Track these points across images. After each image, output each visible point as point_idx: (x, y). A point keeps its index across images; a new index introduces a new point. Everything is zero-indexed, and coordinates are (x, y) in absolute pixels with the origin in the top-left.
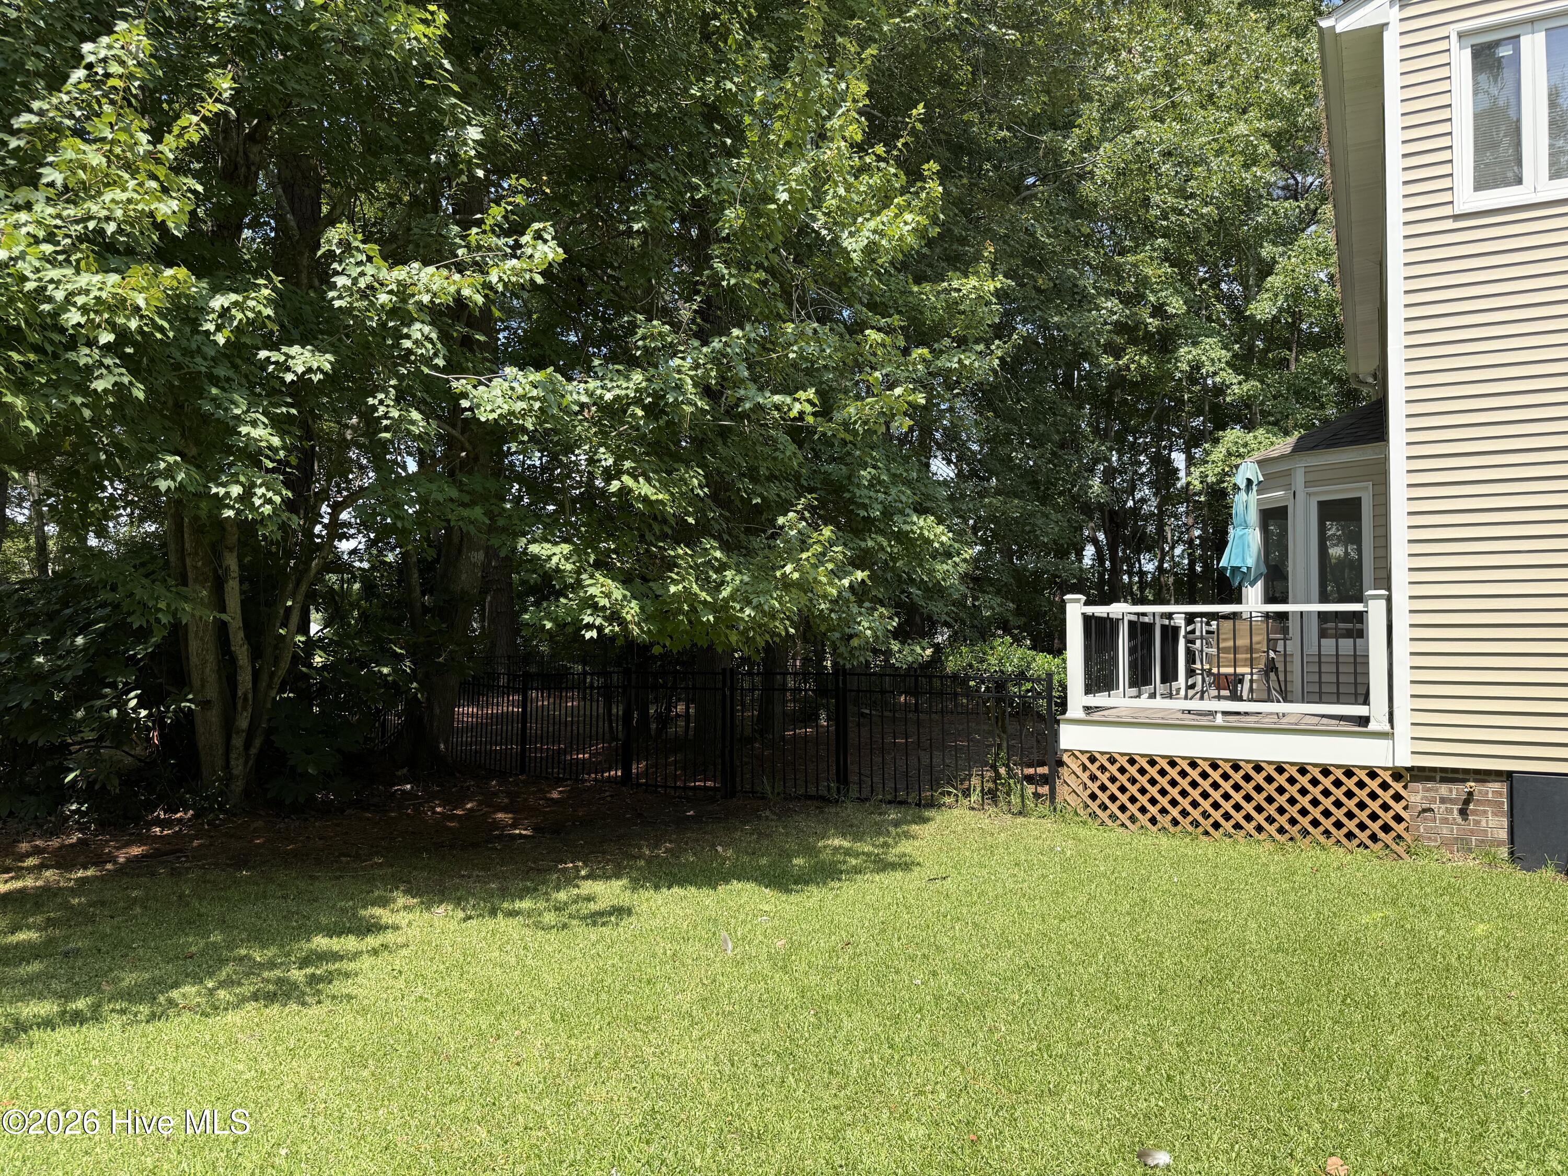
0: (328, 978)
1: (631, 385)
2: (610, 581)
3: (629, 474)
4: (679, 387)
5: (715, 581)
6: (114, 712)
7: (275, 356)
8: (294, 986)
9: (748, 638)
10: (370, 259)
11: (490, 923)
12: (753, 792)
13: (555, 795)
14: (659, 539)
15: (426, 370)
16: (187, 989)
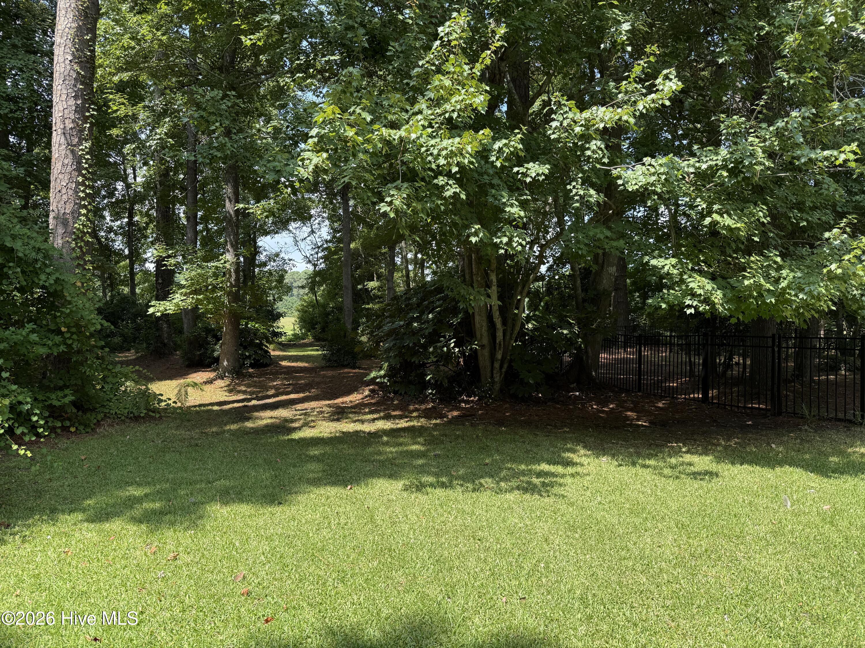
0: (552, 485)
1: (720, 157)
2: (704, 279)
3: (716, 212)
4: (752, 155)
5: (774, 277)
6: (445, 349)
7: (522, 170)
8: (535, 486)
9: (799, 314)
10: (570, 109)
11: (633, 470)
12: (794, 414)
13: (660, 405)
14: (735, 252)
15: (598, 166)
16: (487, 479)
